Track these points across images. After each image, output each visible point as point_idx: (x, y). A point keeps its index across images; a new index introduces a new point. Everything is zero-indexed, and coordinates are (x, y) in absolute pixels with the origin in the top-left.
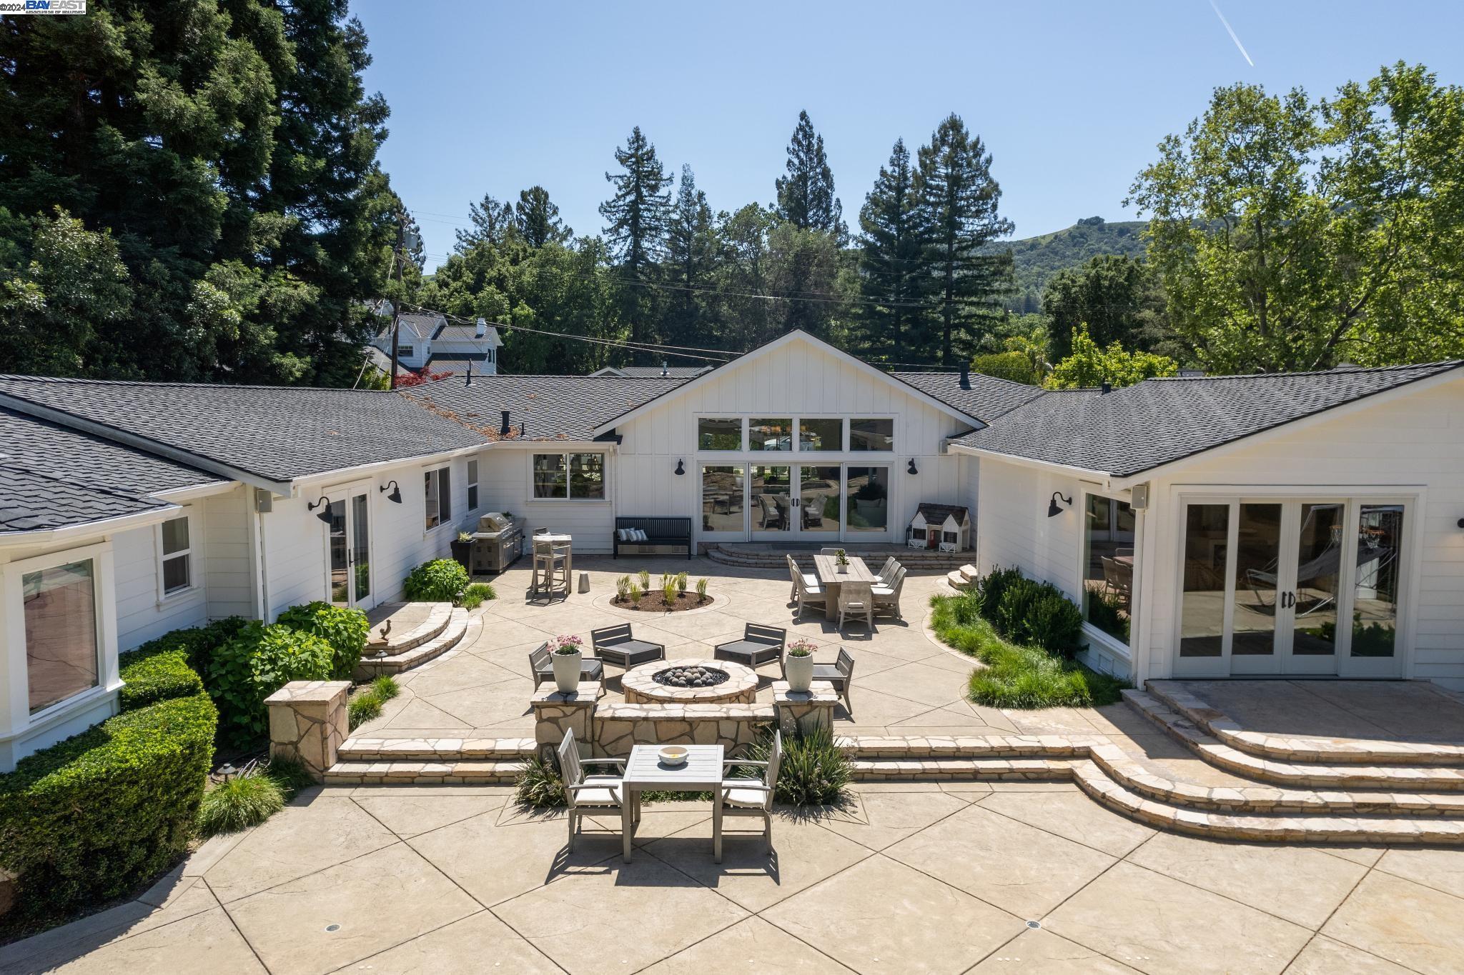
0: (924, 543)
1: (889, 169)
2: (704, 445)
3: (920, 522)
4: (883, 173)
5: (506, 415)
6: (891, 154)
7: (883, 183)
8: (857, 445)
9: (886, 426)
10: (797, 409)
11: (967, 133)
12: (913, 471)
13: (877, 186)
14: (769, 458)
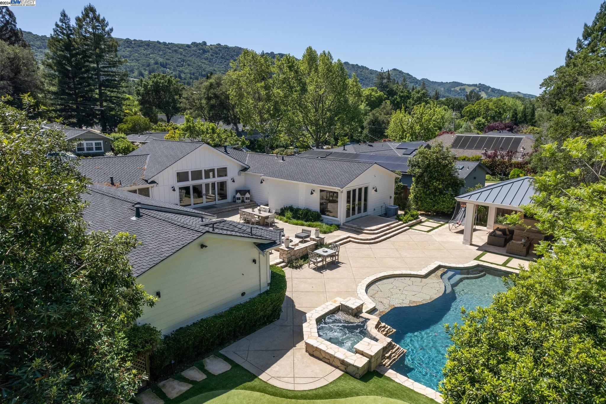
0: (240, 201)
1: (60, 24)
2: (179, 181)
3: (238, 195)
4: (57, 25)
5: (112, 178)
6: (59, 16)
7: (58, 30)
8: (219, 176)
9: (225, 169)
10: (203, 166)
11: (99, 15)
12: (234, 181)
13: (55, 31)
14: (197, 182)
